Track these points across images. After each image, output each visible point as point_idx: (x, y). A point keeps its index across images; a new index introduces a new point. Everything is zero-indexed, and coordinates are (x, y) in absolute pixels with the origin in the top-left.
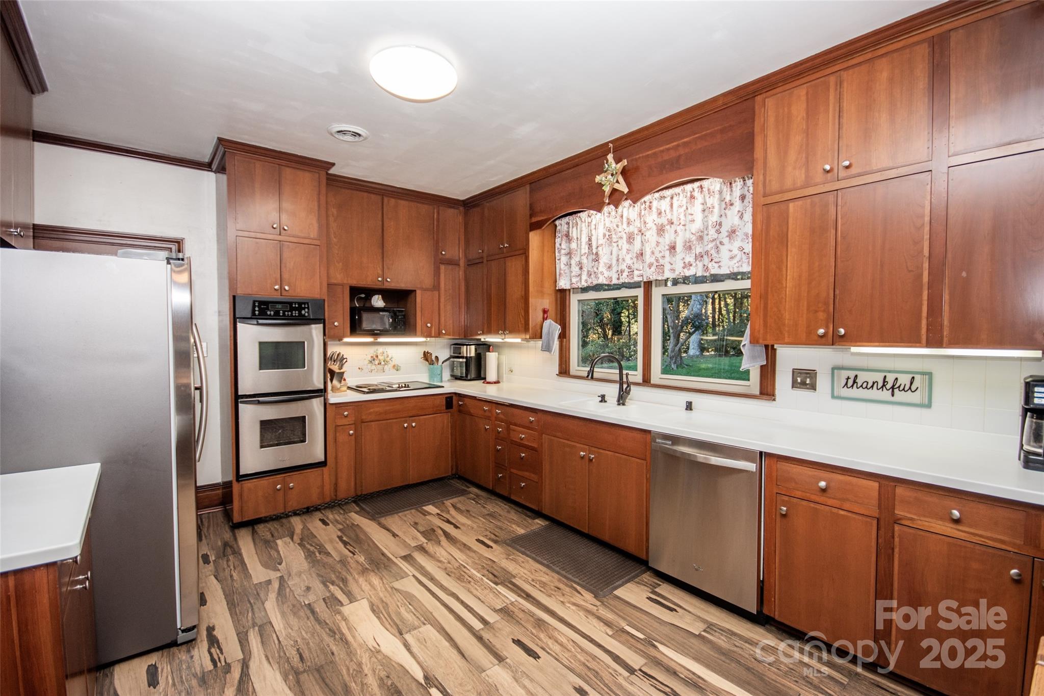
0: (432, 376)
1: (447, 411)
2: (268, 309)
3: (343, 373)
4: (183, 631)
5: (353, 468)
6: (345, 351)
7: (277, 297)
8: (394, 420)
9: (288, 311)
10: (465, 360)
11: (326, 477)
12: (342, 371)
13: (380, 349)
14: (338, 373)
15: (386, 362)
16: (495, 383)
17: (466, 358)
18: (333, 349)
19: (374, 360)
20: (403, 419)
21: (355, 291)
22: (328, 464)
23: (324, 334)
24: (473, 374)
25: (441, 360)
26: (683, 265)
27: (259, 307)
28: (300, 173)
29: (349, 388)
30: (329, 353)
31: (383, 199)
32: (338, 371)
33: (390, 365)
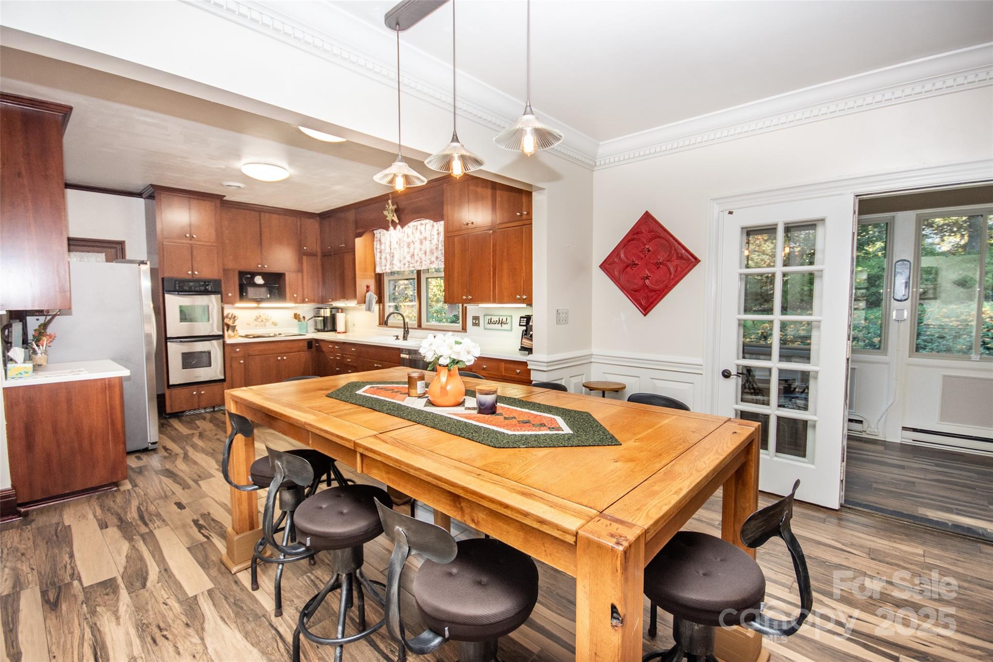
0: (301, 329)
1: (308, 349)
2: (185, 285)
3: (235, 326)
4: (151, 444)
5: (243, 383)
6: (236, 312)
7: (190, 278)
8: (269, 355)
9: (198, 287)
10: (322, 318)
11: (226, 388)
12: (234, 325)
13: (262, 312)
14: (232, 326)
15: (267, 320)
16: (343, 332)
17: (324, 317)
18: (228, 310)
19: (258, 318)
20: (278, 355)
21: (242, 274)
22: (227, 380)
23: (222, 302)
24: (329, 327)
25: (307, 318)
27: (179, 284)
28: (203, 202)
29: (240, 336)
30: (225, 314)
31: (260, 216)
32: (232, 325)
33: (270, 322)
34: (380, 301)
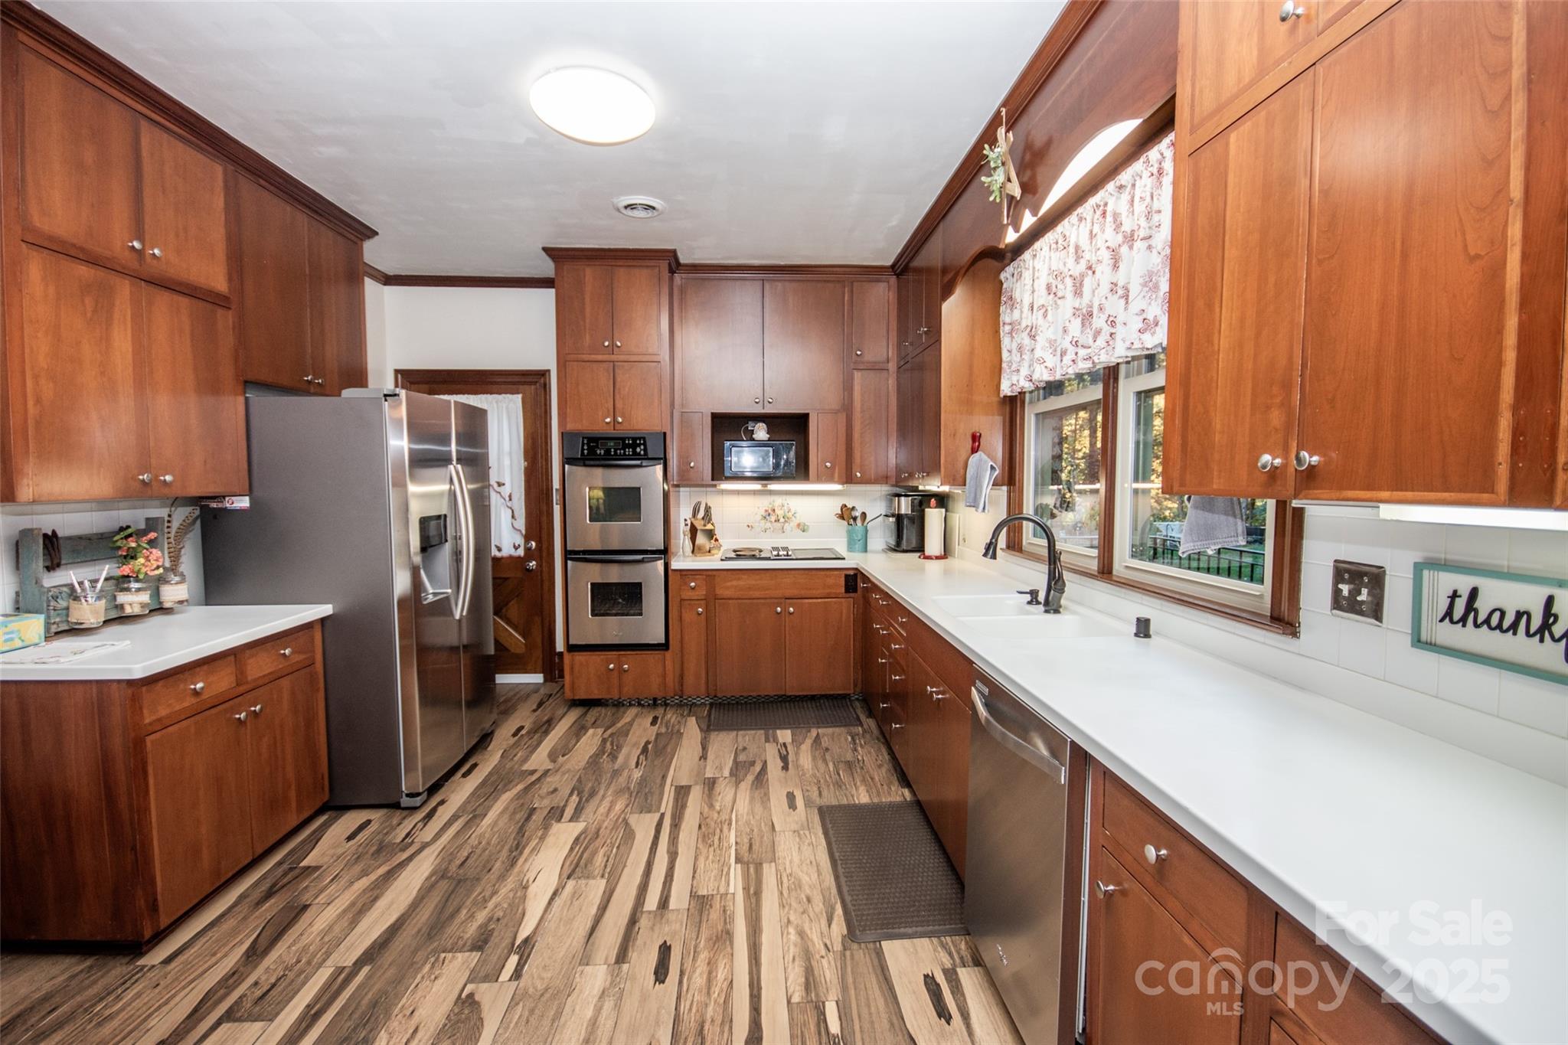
0: (850, 542)
1: (848, 595)
2: (597, 447)
3: (713, 531)
5: (703, 657)
7: (610, 431)
8: (762, 601)
9: (620, 450)
10: (896, 520)
11: (669, 663)
12: (710, 527)
13: (778, 501)
14: (702, 530)
15: (787, 519)
16: (937, 558)
17: (900, 516)
19: (769, 515)
20: (776, 601)
21: (719, 419)
22: (671, 647)
23: (665, 478)
25: (866, 519)
26: (1140, 325)
27: (588, 444)
28: (636, 271)
31: (762, 287)
33: (793, 524)
34: (1010, 477)
